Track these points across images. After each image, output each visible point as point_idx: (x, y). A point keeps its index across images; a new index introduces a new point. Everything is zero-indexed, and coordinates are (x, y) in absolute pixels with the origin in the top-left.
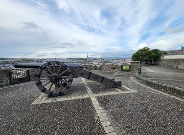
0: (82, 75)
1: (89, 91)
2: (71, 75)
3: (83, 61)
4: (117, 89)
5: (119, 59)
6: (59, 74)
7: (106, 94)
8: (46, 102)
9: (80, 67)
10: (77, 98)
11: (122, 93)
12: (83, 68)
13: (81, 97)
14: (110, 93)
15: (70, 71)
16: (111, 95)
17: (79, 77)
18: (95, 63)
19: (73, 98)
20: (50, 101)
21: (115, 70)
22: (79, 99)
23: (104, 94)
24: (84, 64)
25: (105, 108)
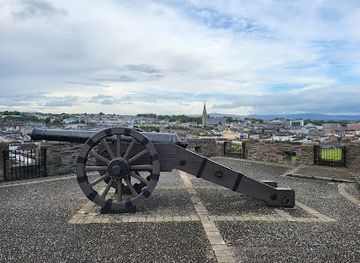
0: (182, 165)
1: (200, 208)
2: (156, 163)
3: (187, 125)
4: (280, 212)
5: (320, 123)
6: (128, 158)
7: (245, 218)
8: (98, 220)
9: (179, 144)
10: (168, 219)
11: (290, 220)
12: (185, 146)
13: (178, 219)
14: (257, 218)
15: (153, 152)
16: (257, 222)
17: (174, 170)
18: (229, 135)
19: (159, 219)
20: (106, 219)
21: (294, 158)
22: (173, 223)
23: (238, 218)
24: (190, 137)
25: (234, 244)
